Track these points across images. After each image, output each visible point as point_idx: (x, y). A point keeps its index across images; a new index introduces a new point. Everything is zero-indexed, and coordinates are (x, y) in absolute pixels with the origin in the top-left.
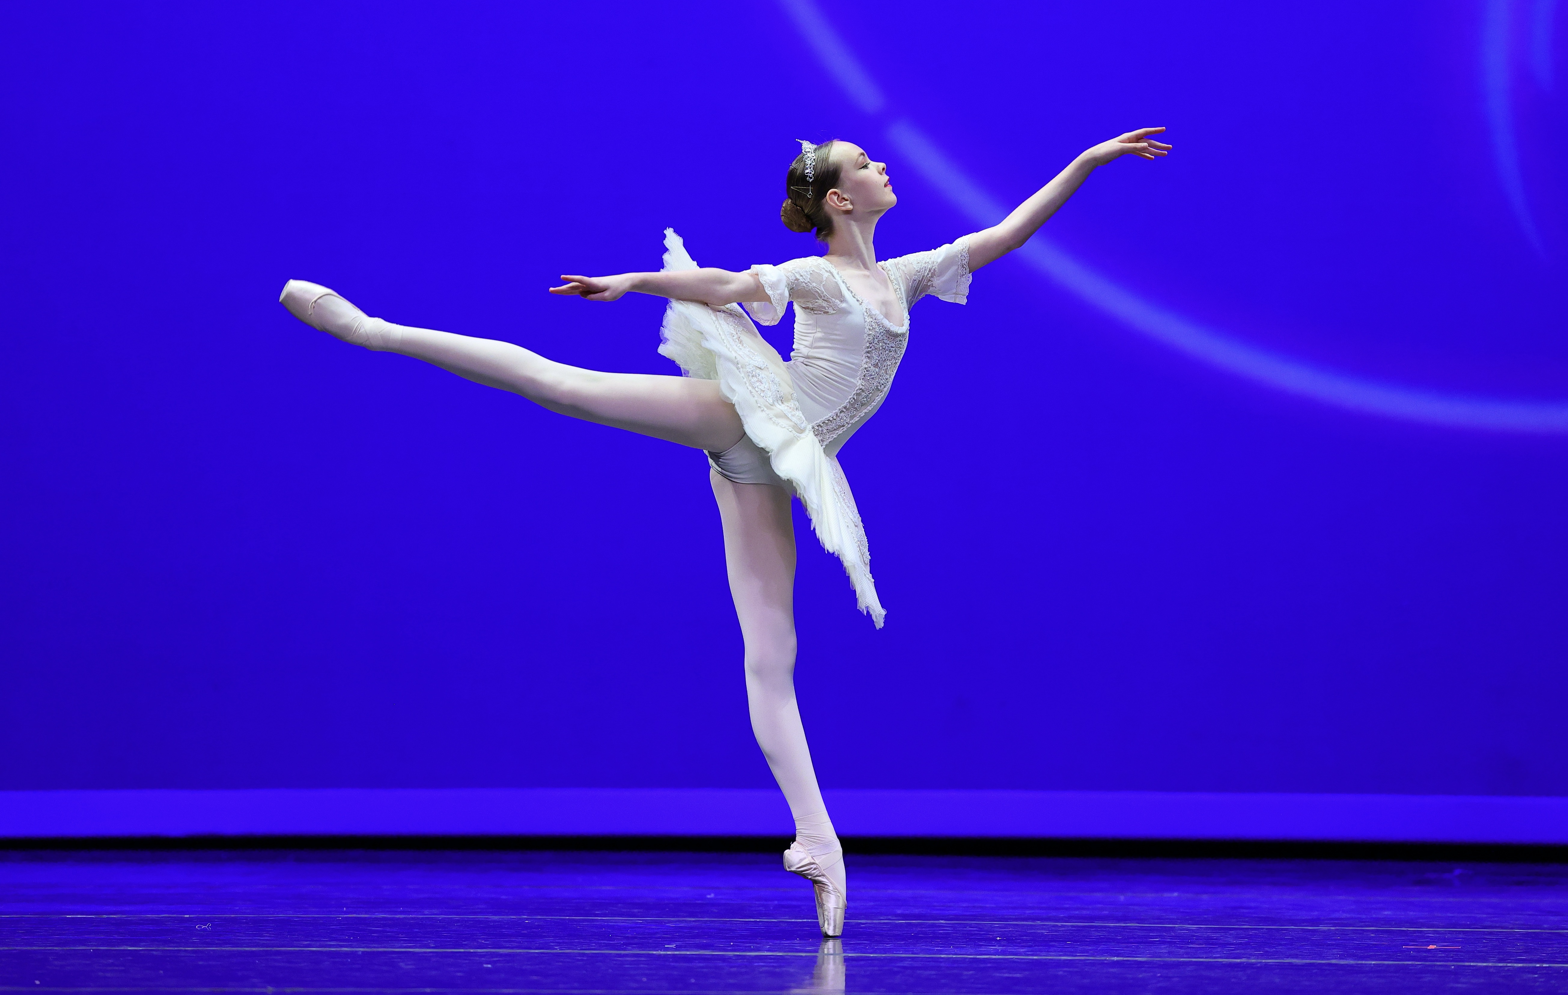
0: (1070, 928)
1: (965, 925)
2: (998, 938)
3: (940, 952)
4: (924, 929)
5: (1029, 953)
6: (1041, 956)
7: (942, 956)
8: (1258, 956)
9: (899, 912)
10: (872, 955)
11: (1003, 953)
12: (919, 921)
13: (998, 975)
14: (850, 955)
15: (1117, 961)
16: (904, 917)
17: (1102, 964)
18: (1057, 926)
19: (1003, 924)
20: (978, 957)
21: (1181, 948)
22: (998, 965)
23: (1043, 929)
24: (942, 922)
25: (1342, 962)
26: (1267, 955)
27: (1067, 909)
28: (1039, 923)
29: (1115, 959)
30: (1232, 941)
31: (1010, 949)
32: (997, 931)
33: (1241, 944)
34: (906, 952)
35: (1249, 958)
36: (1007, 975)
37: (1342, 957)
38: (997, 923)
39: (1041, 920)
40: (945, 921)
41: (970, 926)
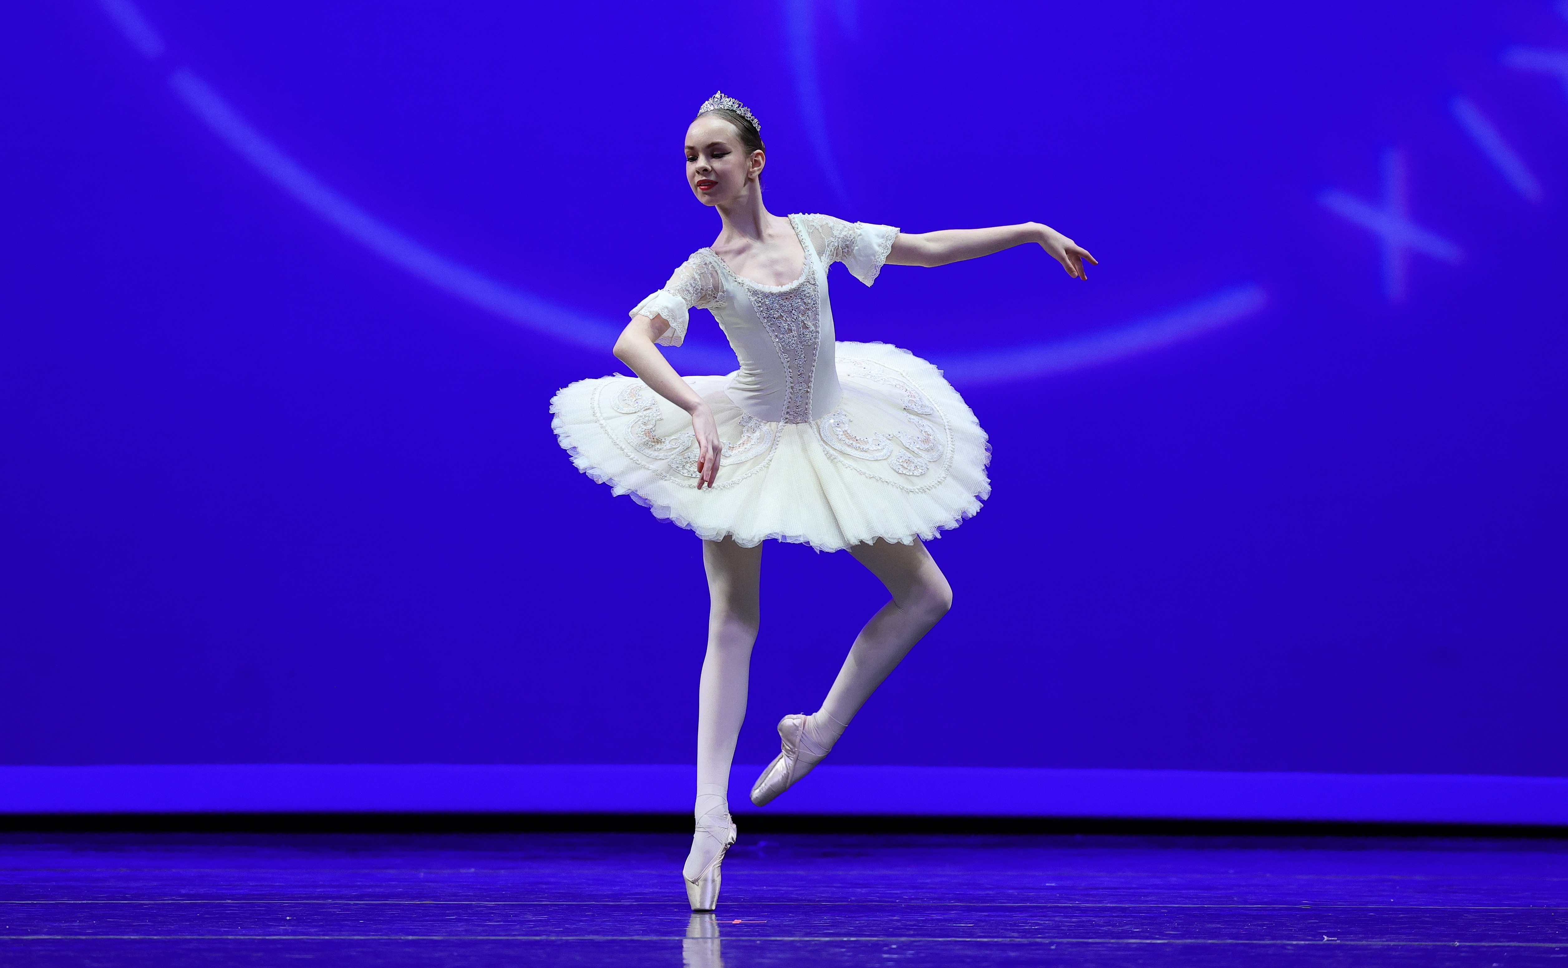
0: (363, 906)
1: (253, 905)
2: (288, 918)
3: (227, 933)
4: (210, 910)
5: (320, 933)
6: (333, 936)
7: (230, 937)
8: (558, 933)
9: (183, 891)
10: (155, 937)
11: (293, 933)
12: (204, 901)
13: (287, 956)
14: (132, 937)
15: (413, 941)
16: (189, 897)
17: (397, 943)
18: (349, 904)
19: (293, 903)
20: (267, 938)
21: (479, 926)
22: (288, 946)
23: (334, 908)
24: (229, 901)
25: (645, 938)
26: (567, 932)
27: (359, 886)
28: (330, 901)
29: (410, 938)
31: (300, 929)
32: (287, 911)
33: (540, 921)
34: (192, 933)
35: (548, 935)
36: (297, 956)
37: (645, 933)
38: (287, 902)
39: (333, 898)
40: (232, 900)
41: (259, 905)
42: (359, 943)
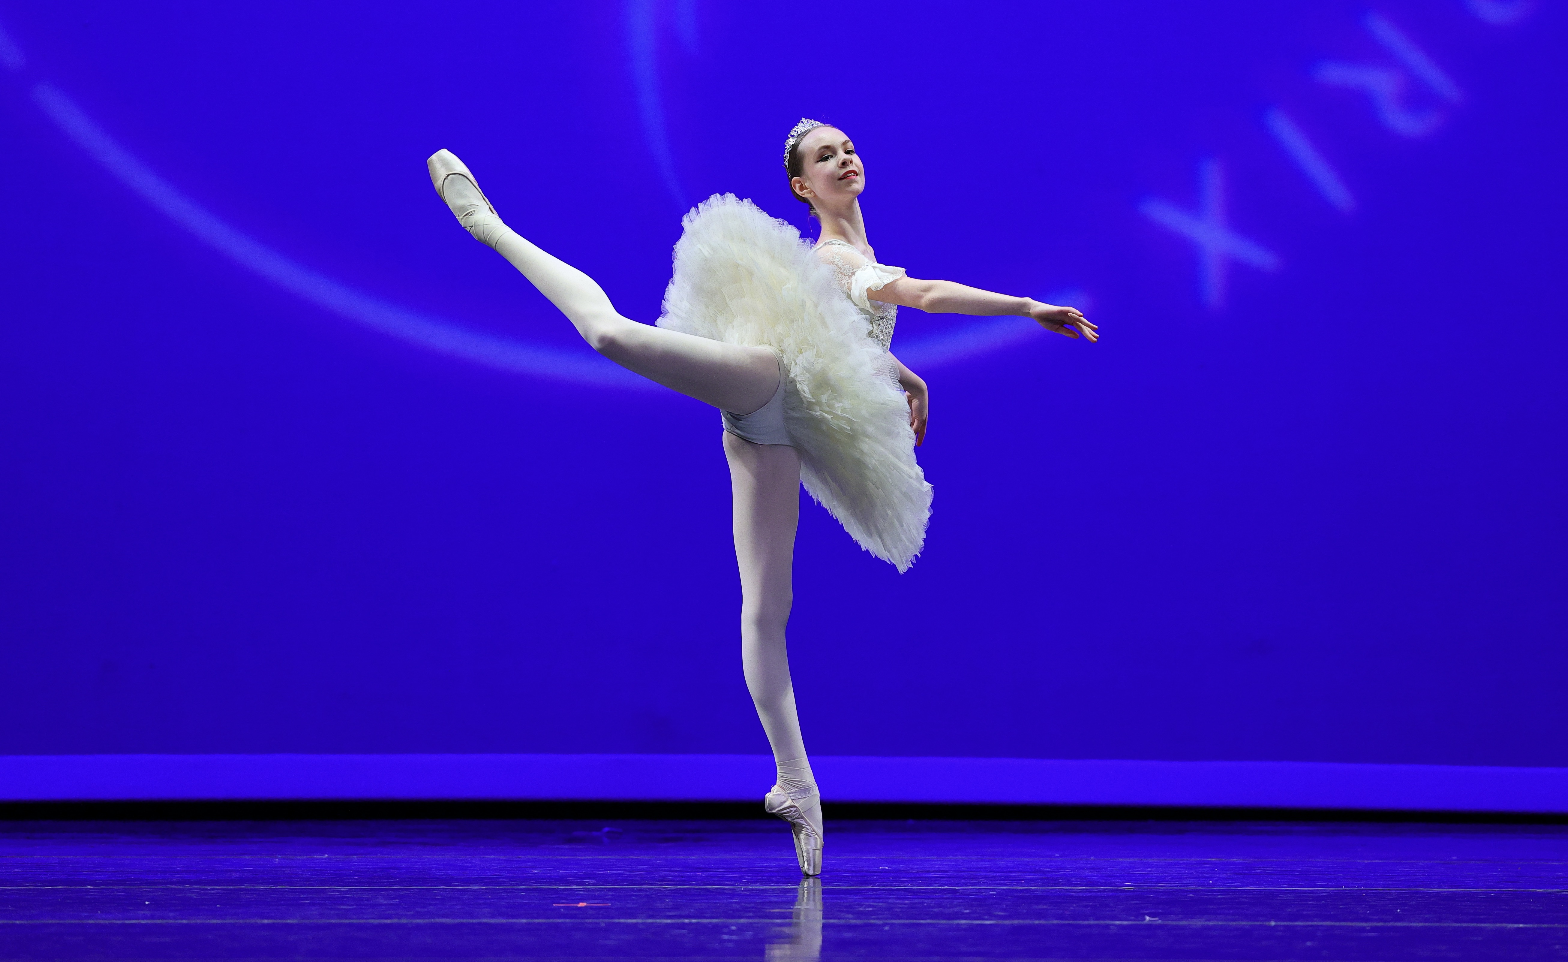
0: (220, 891)
1: (113, 890)
2: (147, 903)
3: (88, 918)
4: (71, 895)
5: (179, 917)
6: (190, 920)
7: (90, 921)
8: (408, 917)
9: (45, 878)
10: (17, 921)
11: (152, 917)
12: (66, 887)
13: (147, 940)
15: (268, 924)
16: (50, 883)
17: (253, 927)
18: (206, 889)
19: (151, 888)
20: (126, 922)
21: (332, 909)
22: (147, 930)
23: (192, 893)
24: (89, 887)
25: (493, 921)
26: (418, 915)
27: (216, 872)
28: (188, 886)
29: (266, 921)
30: (382, 901)
31: (159, 913)
32: (145, 896)
33: (392, 904)
34: (53, 918)
35: (399, 918)
36: (156, 939)
37: (493, 916)
38: (145, 888)
39: (191, 883)
40: (92, 886)
41: (118, 890)
42: (216, 926)
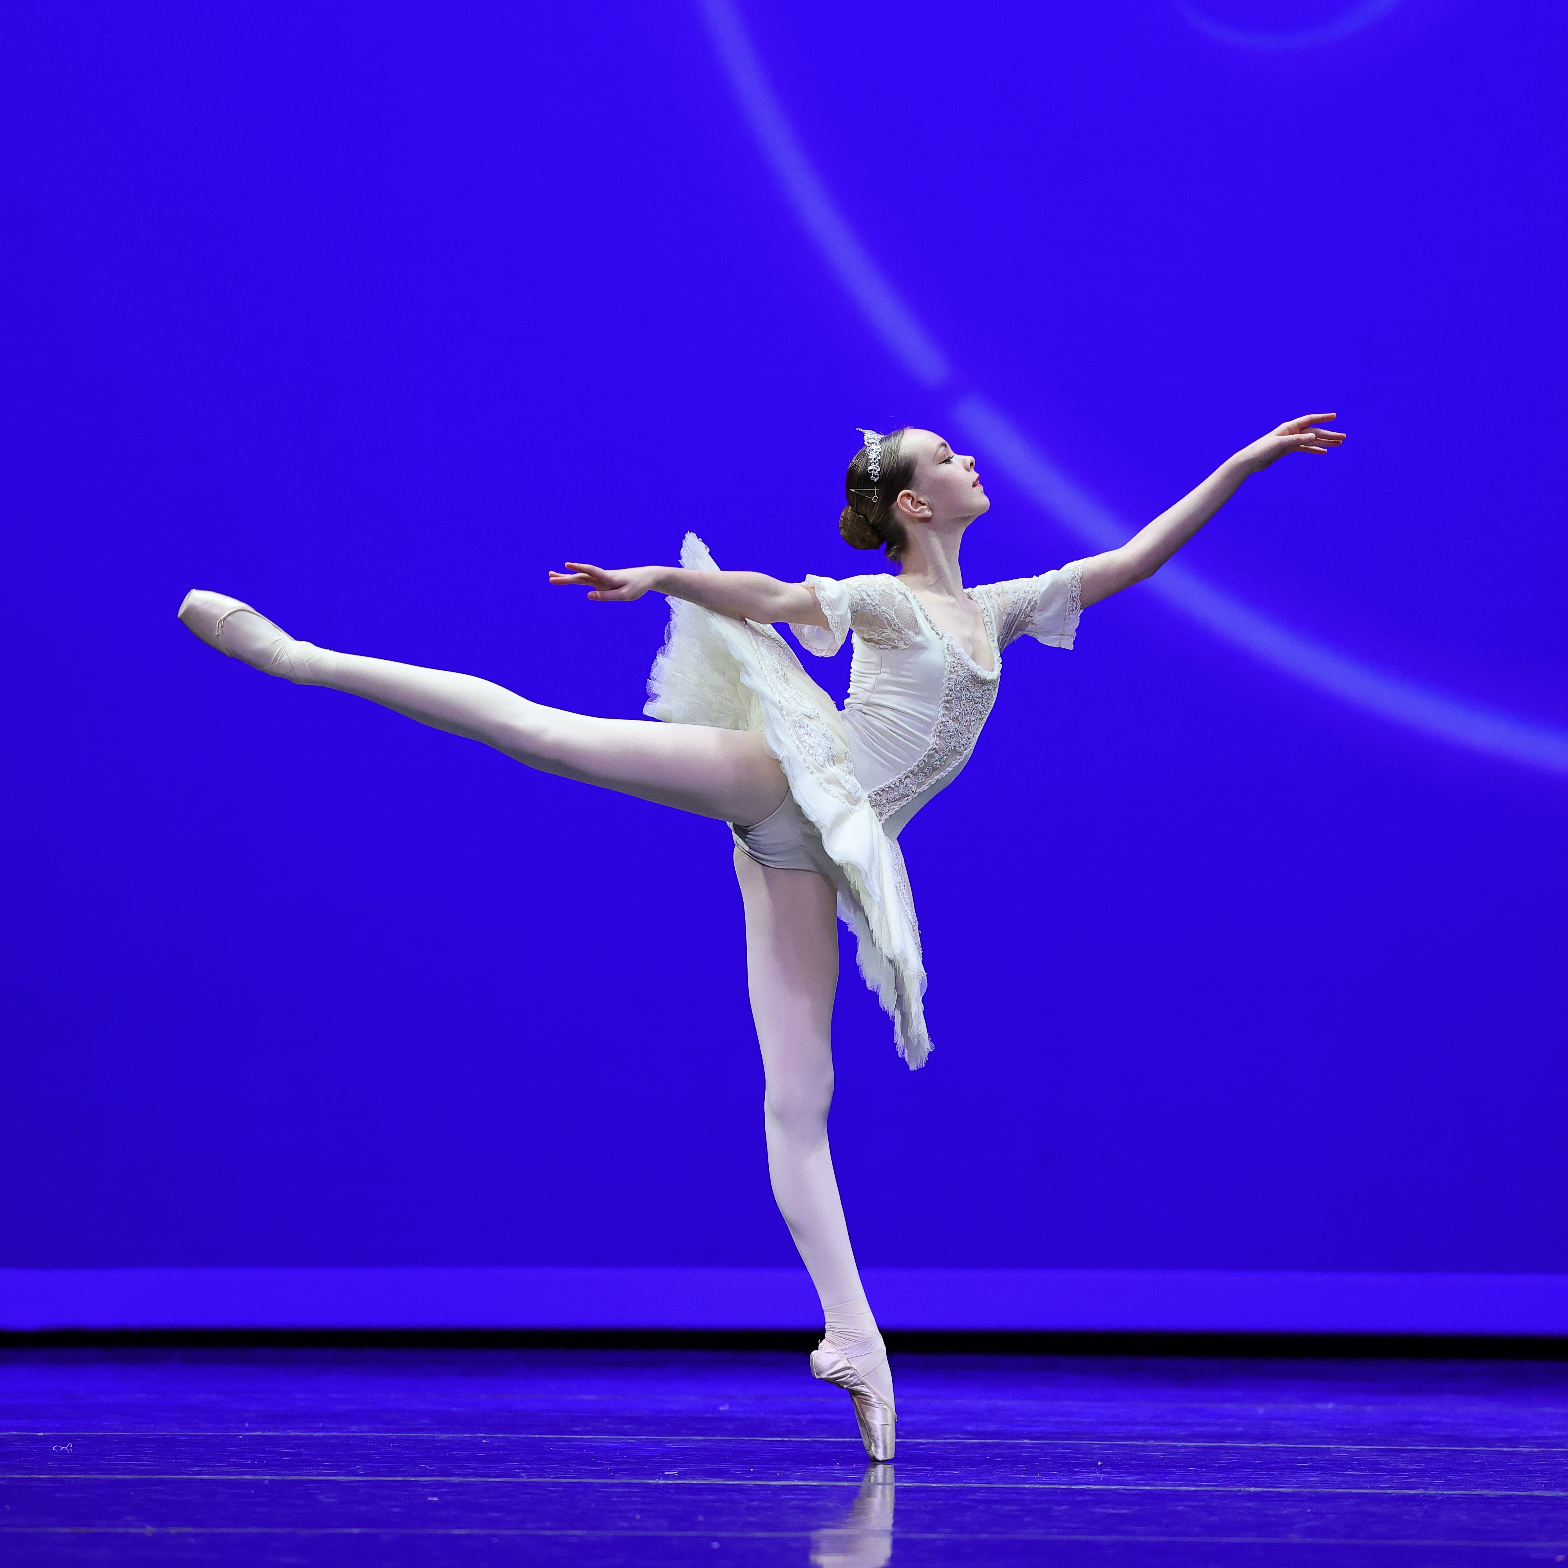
0: (1193, 1449)
1: (1057, 1446)
2: (1099, 1463)
3: (1024, 1481)
4: (1002, 1451)
5: (1140, 1482)
6: (1155, 1486)
7: (1026, 1486)
8: (1438, 1486)
9: (970, 1428)
10: (934, 1485)
11: (1106, 1482)
12: (996, 1441)
13: (1099, 1510)
14: (906, 1485)
15: (1254, 1493)
16: (977, 1434)
17: (1236, 1496)
18: (1176, 1447)
19: (1105, 1444)
20: (1073, 1487)
21: (1338, 1475)
22: (1099, 1498)
23: (1158, 1451)
24: (1026, 1441)
25: (1548, 1494)
26: (1450, 1485)
27: (1189, 1425)
28: (1152, 1442)
29: (1252, 1489)
30: (1403, 1466)
31: (1115, 1477)
32: (1097, 1453)
33: (1416, 1470)
34: (979, 1480)
35: (1426, 1489)
36: (1111, 1511)
37: (1548, 1487)
38: (1097, 1443)
39: (1155, 1438)
40: (1030, 1440)
41: (1063, 1446)
42: (1188, 1496)
